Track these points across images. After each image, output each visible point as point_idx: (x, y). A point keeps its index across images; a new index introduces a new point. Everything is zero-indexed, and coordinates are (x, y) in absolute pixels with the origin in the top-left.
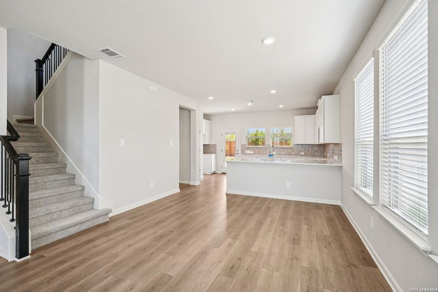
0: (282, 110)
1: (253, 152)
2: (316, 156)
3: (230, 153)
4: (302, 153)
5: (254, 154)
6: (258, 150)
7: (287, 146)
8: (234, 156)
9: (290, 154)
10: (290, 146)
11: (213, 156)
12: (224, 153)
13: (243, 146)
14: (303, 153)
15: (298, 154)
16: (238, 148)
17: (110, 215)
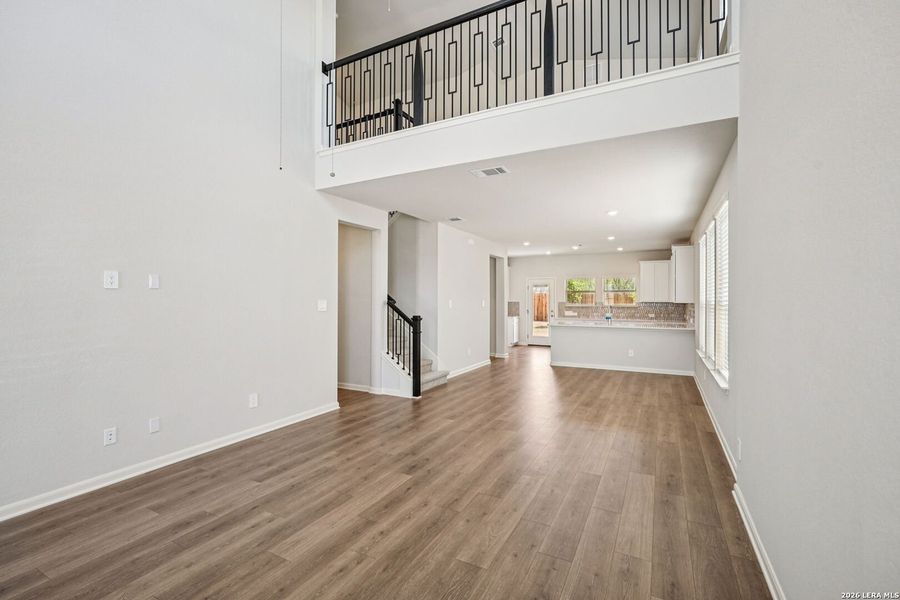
0: (622, 253)
1: (576, 314)
2: (671, 319)
3: (540, 317)
4: (650, 316)
5: (579, 316)
6: (584, 310)
7: (629, 305)
8: (546, 321)
9: (633, 317)
10: (634, 304)
11: (515, 319)
12: (531, 316)
13: (560, 304)
14: (653, 315)
15: (644, 317)
16: (552, 307)
17: (448, 377)
